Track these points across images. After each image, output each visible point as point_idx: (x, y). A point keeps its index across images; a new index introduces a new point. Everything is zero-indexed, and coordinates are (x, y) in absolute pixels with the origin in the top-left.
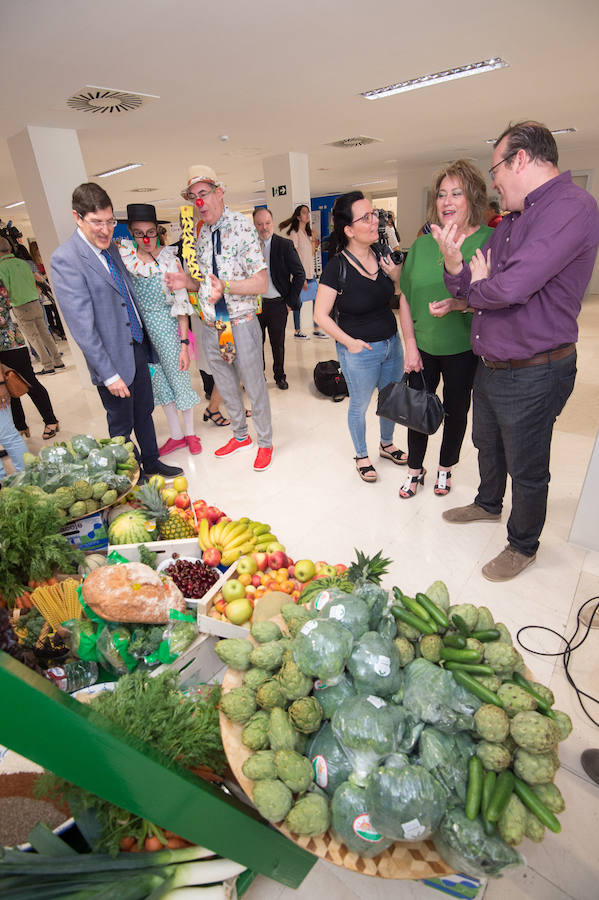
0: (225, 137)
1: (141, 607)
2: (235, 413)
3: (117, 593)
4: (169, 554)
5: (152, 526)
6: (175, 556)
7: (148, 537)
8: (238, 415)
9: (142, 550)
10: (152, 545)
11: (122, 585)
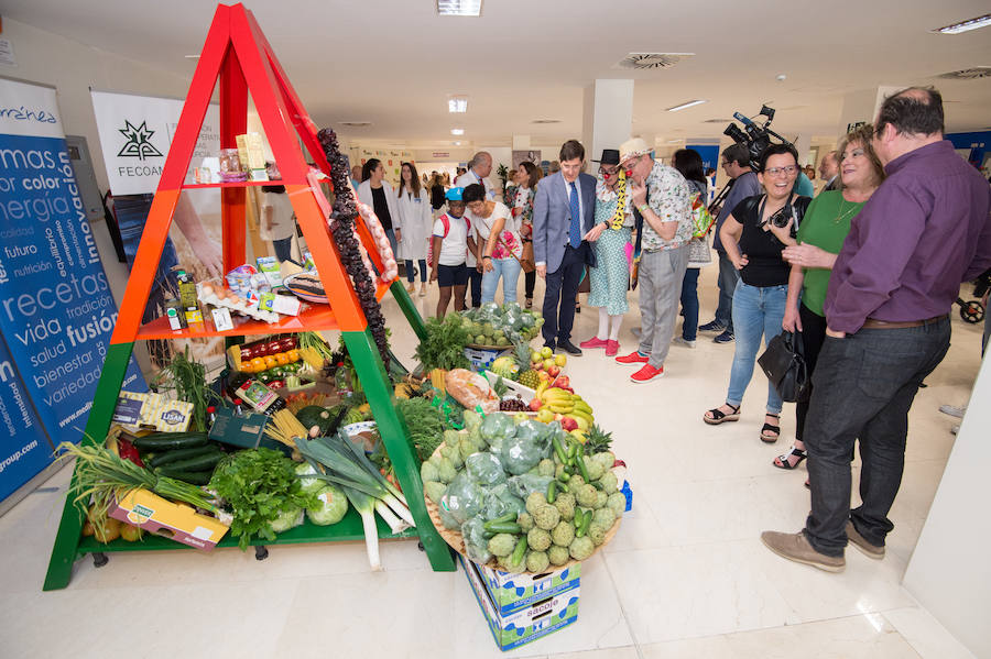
0: (782, 77)
1: (465, 394)
2: (646, 328)
3: (458, 380)
4: (516, 393)
5: (516, 369)
6: (519, 396)
7: (510, 376)
8: (648, 330)
9: (500, 380)
10: (507, 382)
11: (463, 378)
